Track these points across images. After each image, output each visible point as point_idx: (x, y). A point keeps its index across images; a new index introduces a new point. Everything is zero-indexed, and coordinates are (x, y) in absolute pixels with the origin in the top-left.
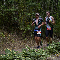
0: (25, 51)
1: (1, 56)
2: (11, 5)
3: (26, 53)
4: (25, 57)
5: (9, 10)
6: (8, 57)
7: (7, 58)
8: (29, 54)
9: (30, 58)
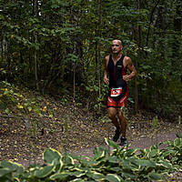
0: (103, 155)
1: (32, 169)
3: (107, 161)
4: (105, 172)
5: (52, 31)
6: (53, 173)
7: (49, 176)
8: (117, 165)
9: (119, 175)
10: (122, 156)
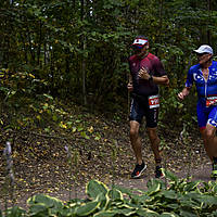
0: (158, 189)
1: (72, 205)
2: (113, 19)
3: (163, 196)
5: (104, 36)
6: (97, 211)
7: (92, 214)
8: (174, 201)
9: (177, 213)
10: (181, 190)
